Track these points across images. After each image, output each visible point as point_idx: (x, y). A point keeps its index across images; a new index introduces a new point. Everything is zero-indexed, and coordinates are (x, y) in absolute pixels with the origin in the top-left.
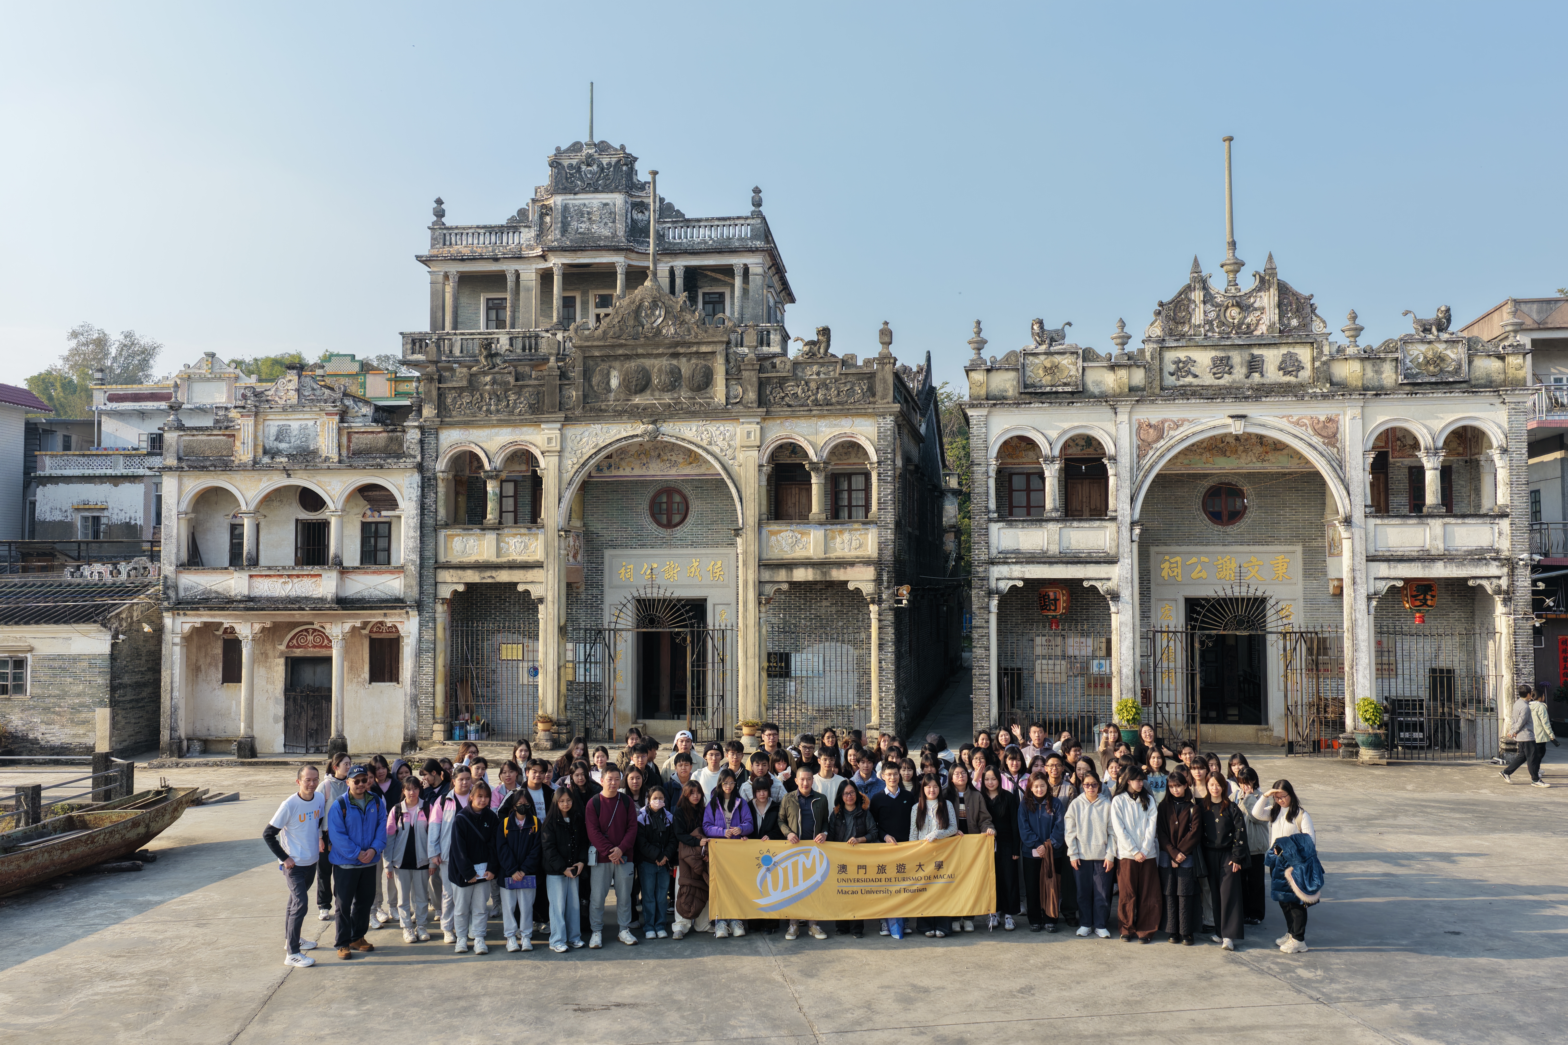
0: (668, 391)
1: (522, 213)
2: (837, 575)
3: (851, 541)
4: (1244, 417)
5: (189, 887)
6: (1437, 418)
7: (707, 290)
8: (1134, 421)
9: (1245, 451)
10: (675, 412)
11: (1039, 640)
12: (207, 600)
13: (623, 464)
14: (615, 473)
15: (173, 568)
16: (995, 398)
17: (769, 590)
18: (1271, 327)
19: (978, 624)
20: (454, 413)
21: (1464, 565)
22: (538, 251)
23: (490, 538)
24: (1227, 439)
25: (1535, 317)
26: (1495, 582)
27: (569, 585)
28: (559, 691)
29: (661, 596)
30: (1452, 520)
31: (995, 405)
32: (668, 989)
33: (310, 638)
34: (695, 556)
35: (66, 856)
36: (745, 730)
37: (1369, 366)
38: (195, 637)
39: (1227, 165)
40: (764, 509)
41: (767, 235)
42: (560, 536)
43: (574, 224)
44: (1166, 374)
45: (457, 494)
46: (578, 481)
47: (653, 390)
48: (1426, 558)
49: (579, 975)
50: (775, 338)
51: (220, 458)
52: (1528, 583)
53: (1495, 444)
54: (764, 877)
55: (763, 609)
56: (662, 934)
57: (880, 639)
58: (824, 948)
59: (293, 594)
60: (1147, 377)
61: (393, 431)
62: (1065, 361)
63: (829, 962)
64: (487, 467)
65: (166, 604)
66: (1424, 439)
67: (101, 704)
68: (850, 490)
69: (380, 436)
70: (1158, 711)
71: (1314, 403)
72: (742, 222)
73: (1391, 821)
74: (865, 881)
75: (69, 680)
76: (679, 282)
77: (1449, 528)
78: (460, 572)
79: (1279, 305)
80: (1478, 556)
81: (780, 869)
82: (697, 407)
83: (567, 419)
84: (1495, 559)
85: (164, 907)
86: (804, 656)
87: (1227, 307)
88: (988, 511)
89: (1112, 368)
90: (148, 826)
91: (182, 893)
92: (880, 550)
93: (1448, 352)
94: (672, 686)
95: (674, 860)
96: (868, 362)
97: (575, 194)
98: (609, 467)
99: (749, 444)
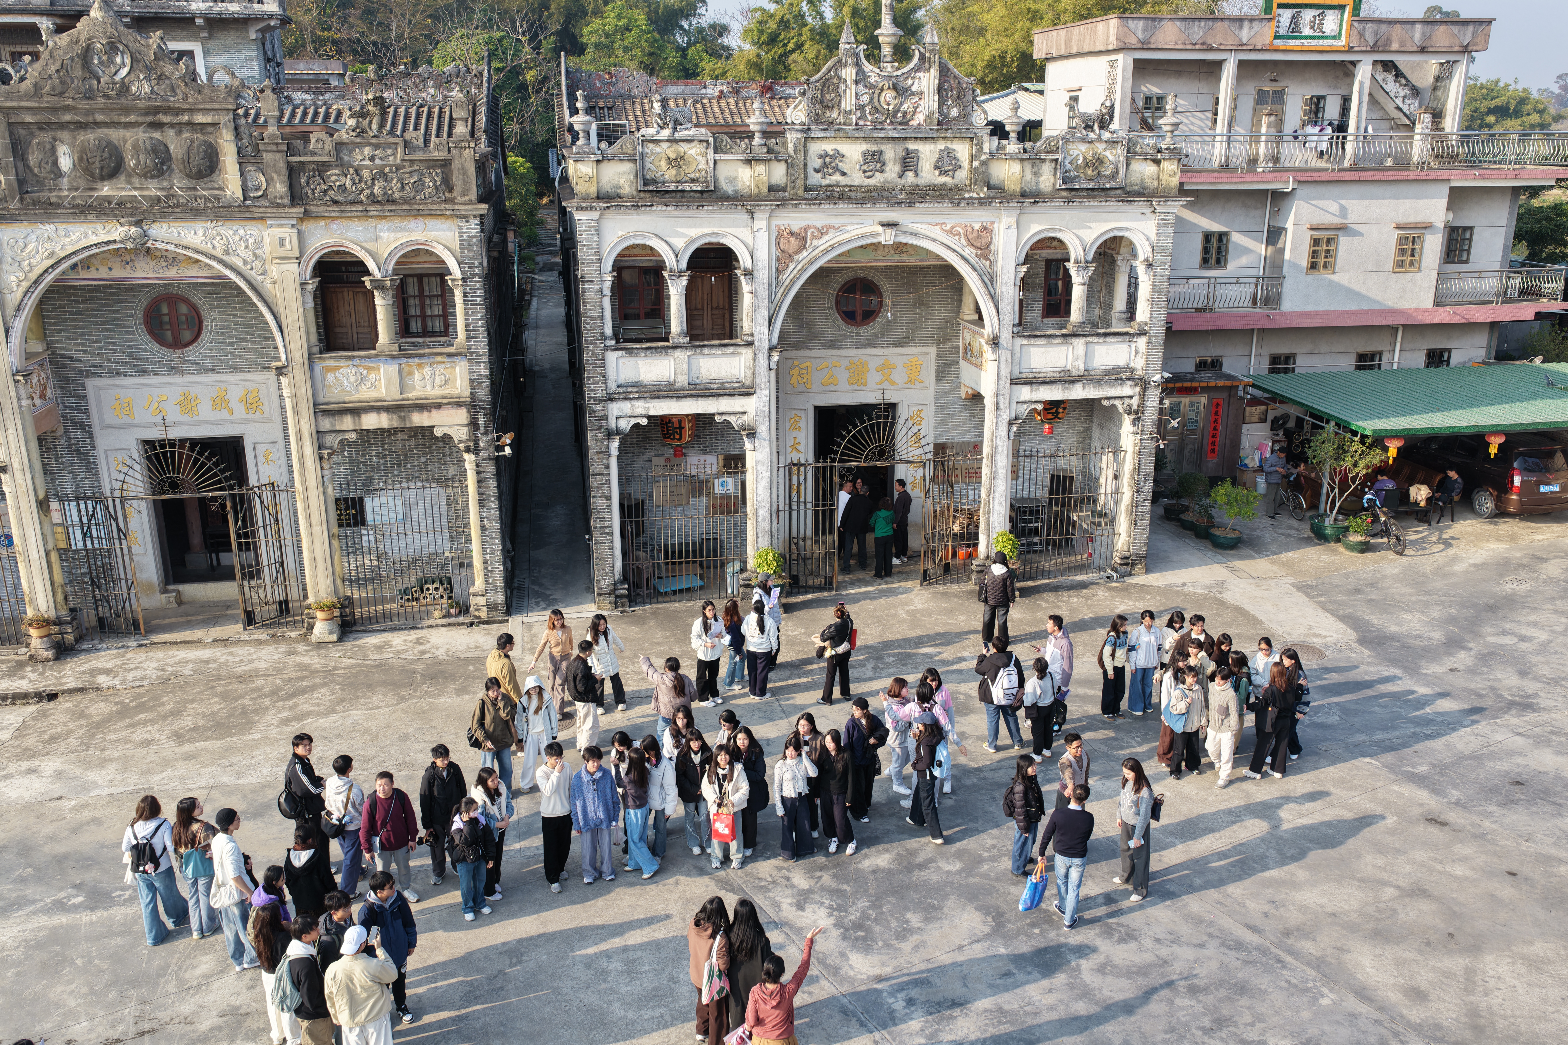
0: (152, 177)
2: (419, 419)
3: (433, 376)
4: (896, 224)
6: (1090, 228)
8: (773, 227)
10: (167, 209)
11: (657, 460)
16: (608, 197)
17: (331, 441)
18: (929, 116)
19: (597, 471)
21: (1100, 386)
26: (1127, 401)
27: (41, 437)
28: (52, 582)
30: (1095, 339)
31: (608, 206)
34: (220, 384)
37: (1028, 166)
40: (314, 339)
42: (17, 382)
44: (810, 171)
46: (31, 302)
47: (129, 176)
48: (1066, 379)
52: (1156, 403)
53: (1141, 256)
55: (326, 465)
57: (480, 493)
60: (789, 174)
62: (693, 151)
66: (1075, 249)
68: (422, 296)
71: (970, 210)
77: (1090, 347)
79: (940, 90)
80: (1114, 376)
82: (201, 202)
84: (1129, 379)
86: (382, 500)
87: (882, 90)
88: (604, 338)
89: (749, 162)
92: (473, 388)
93: (1108, 154)
99: (283, 255)
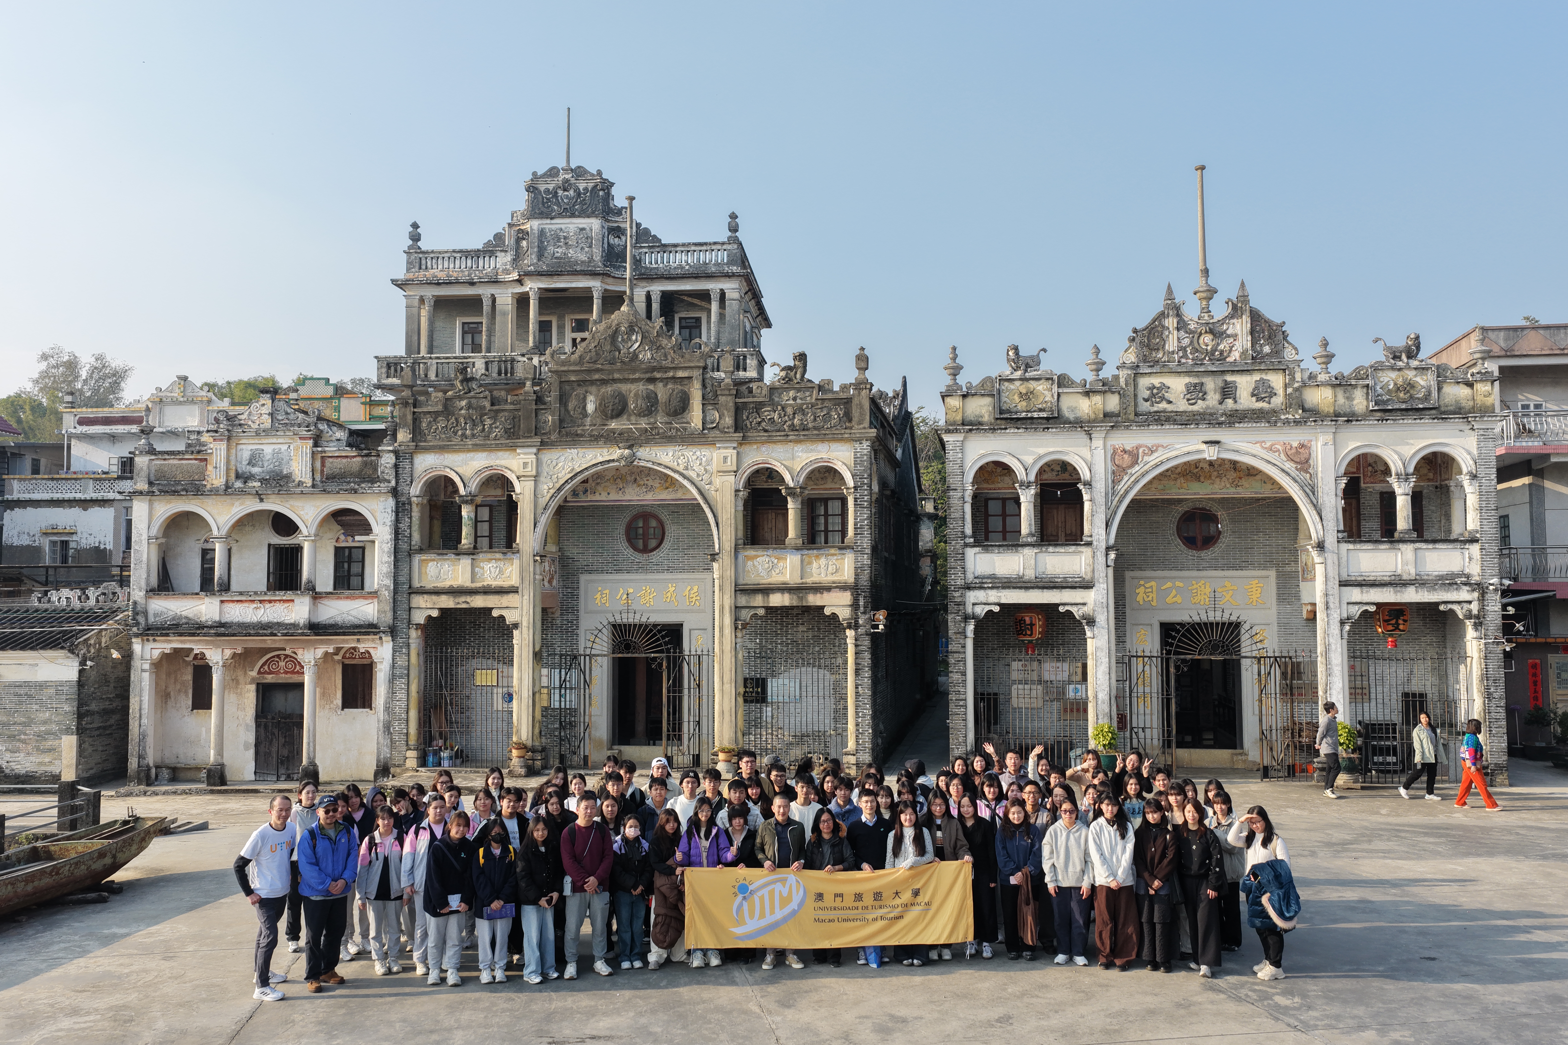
0: (644, 416)
1: (499, 237)
2: (814, 600)
3: (827, 566)
4: (1218, 442)
5: (156, 919)
6: (1408, 444)
7: (683, 315)
8: (1108, 446)
9: (1219, 476)
10: (651, 437)
11: (1015, 665)
12: (177, 625)
13: (599, 488)
14: (590, 497)
15: (143, 593)
16: (971, 423)
17: (746, 615)
18: (1244, 353)
19: (954, 649)
20: (429, 438)
21: (1435, 590)
22: (515, 276)
23: (465, 563)
24: (1201, 465)
25: (1502, 344)
26: (1466, 606)
27: (544, 610)
28: (533, 717)
29: (637, 621)
30: (1423, 545)
31: (971, 430)
32: (643, 1020)
33: (282, 664)
34: (671, 581)
35: (30, 888)
36: (722, 756)
37: (1340, 393)
38: (164, 662)
39: (1199, 194)
40: (741, 534)
41: (743, 260)
42: (535, 561)
43: (551, 249)
44: (1140, 401)
45: (431, 518)
46: (553, 505)
47: (630, 415)
48: (1398, 583)
49: (553, 1007)
50: (751, 362)
51: (192, 482)
52: (1498, 608)
53: (1465, 470)
54: (740, 906)
55: (739, 634)
56: (638, 964)
57: (857, 664)
58: (802, 978)
59: (265, 619)
60: (1121, 403)
61: (367, 455)
62: (1040, 387)
63: (806, 992)
64: (462, 491)
65: (135, 629)
66: (1395, 465)
67: (68, 731)
68: (826, 515)
69: (354, 461)
70: (1134, 736)
71: (1286, 429)
72: (719, 247)
73: (1366, 846)
74: (842, 909)
75: (35, 707)
76: (656, 306)
77: (1420, 553)
78: (434, 597)
79: (1252, 332)
80: (1449, 581)
81: (756, 897)
82: (673, 431)
83: (543, 443)
84: (1465, 584)
85: (130, 940)
86: (781, 681)
87: (1201, 334)
88: (965, 537)
89: (1087, 394)
90: (114, 857)
91: (149, 925)
92: (857, 575)
93: (1418, 379)
94: (648, 712)
95: (650, 889)
96: (844, 388)
97: (552, 219)
98: (585, 491)
99: (725, 469)
